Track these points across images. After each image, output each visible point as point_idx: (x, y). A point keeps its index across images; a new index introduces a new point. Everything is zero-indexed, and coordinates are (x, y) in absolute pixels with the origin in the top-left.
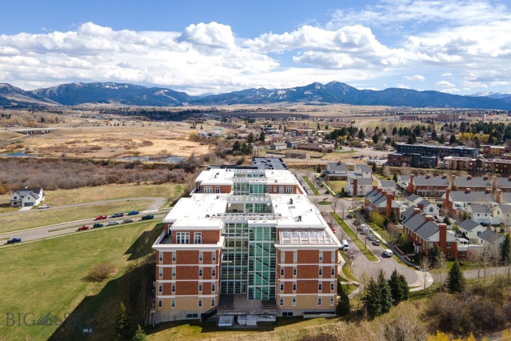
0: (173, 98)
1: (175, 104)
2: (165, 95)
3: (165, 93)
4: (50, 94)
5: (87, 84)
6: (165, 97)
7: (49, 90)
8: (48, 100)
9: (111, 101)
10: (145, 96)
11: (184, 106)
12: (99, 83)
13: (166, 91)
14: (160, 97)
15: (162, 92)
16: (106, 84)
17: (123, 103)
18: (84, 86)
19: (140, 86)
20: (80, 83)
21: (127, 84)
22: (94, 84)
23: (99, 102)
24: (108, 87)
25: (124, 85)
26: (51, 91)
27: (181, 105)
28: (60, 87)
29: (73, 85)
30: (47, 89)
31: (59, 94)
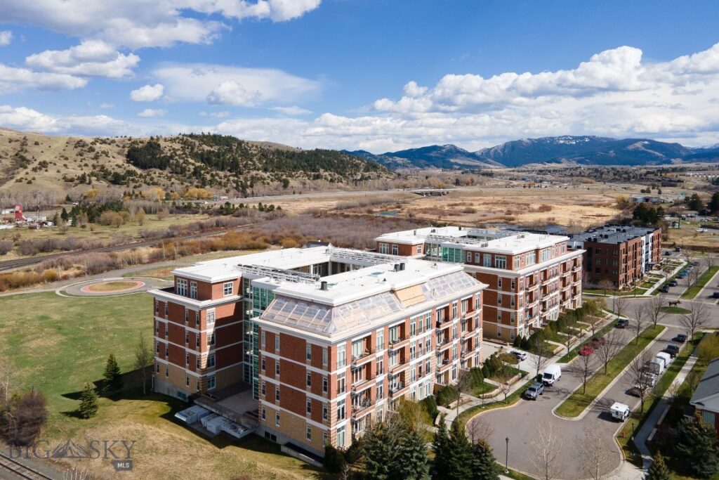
0: (657, 153)
1: (658, 162)
2: (643, 149)
3: (644, 146)
4: (495, 154)
5: (536, 140)
6: (644, 152)
7: (492, 151)
8: (492, 161)
9: (563, 160)
10: (612, 152)
11: (673, 164)
12: (551, 138)
13: (646, 142)
14: (637, 151)
15: (638, 145)
16: (560, 138)
17: (579, 162)
18: (533, 143)
19: (606, 139)
20: (529, 139)
21: (588, 137)
22: (545, 139)
23: (548, 162)
24: (562, 142)
25: (583, 138)
26: (496, 151)
27: (669, 163)
28: (506, 146)
29: (520, 142)
30: (491, 149)
31: (504, 154)
